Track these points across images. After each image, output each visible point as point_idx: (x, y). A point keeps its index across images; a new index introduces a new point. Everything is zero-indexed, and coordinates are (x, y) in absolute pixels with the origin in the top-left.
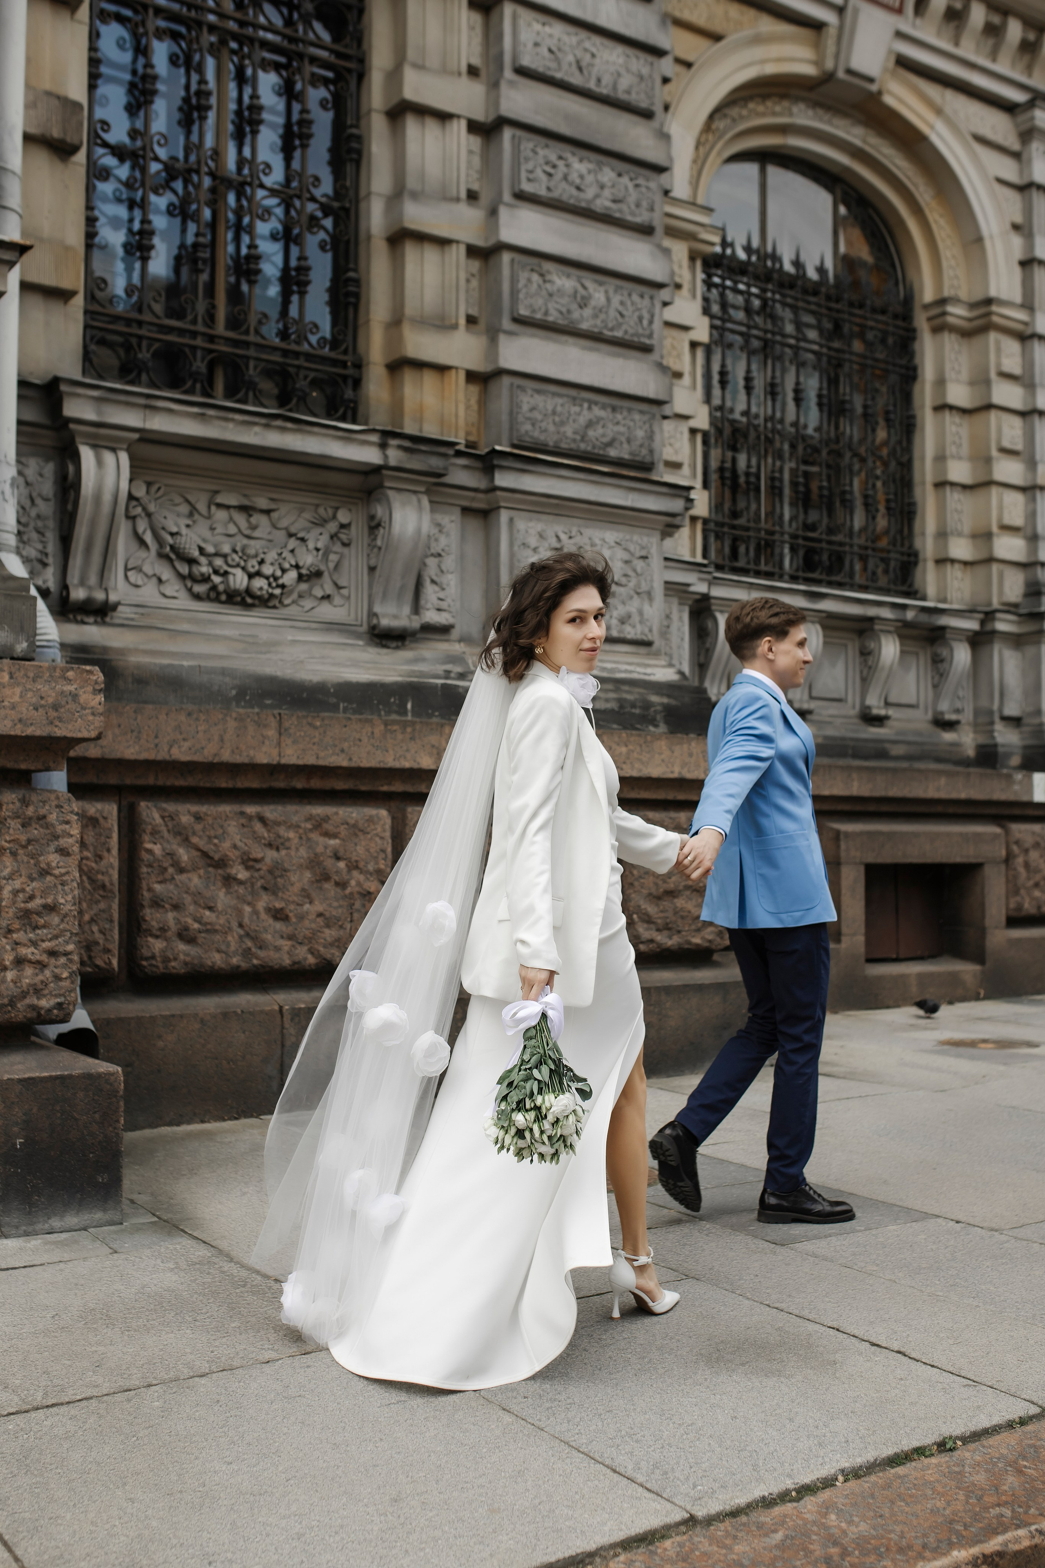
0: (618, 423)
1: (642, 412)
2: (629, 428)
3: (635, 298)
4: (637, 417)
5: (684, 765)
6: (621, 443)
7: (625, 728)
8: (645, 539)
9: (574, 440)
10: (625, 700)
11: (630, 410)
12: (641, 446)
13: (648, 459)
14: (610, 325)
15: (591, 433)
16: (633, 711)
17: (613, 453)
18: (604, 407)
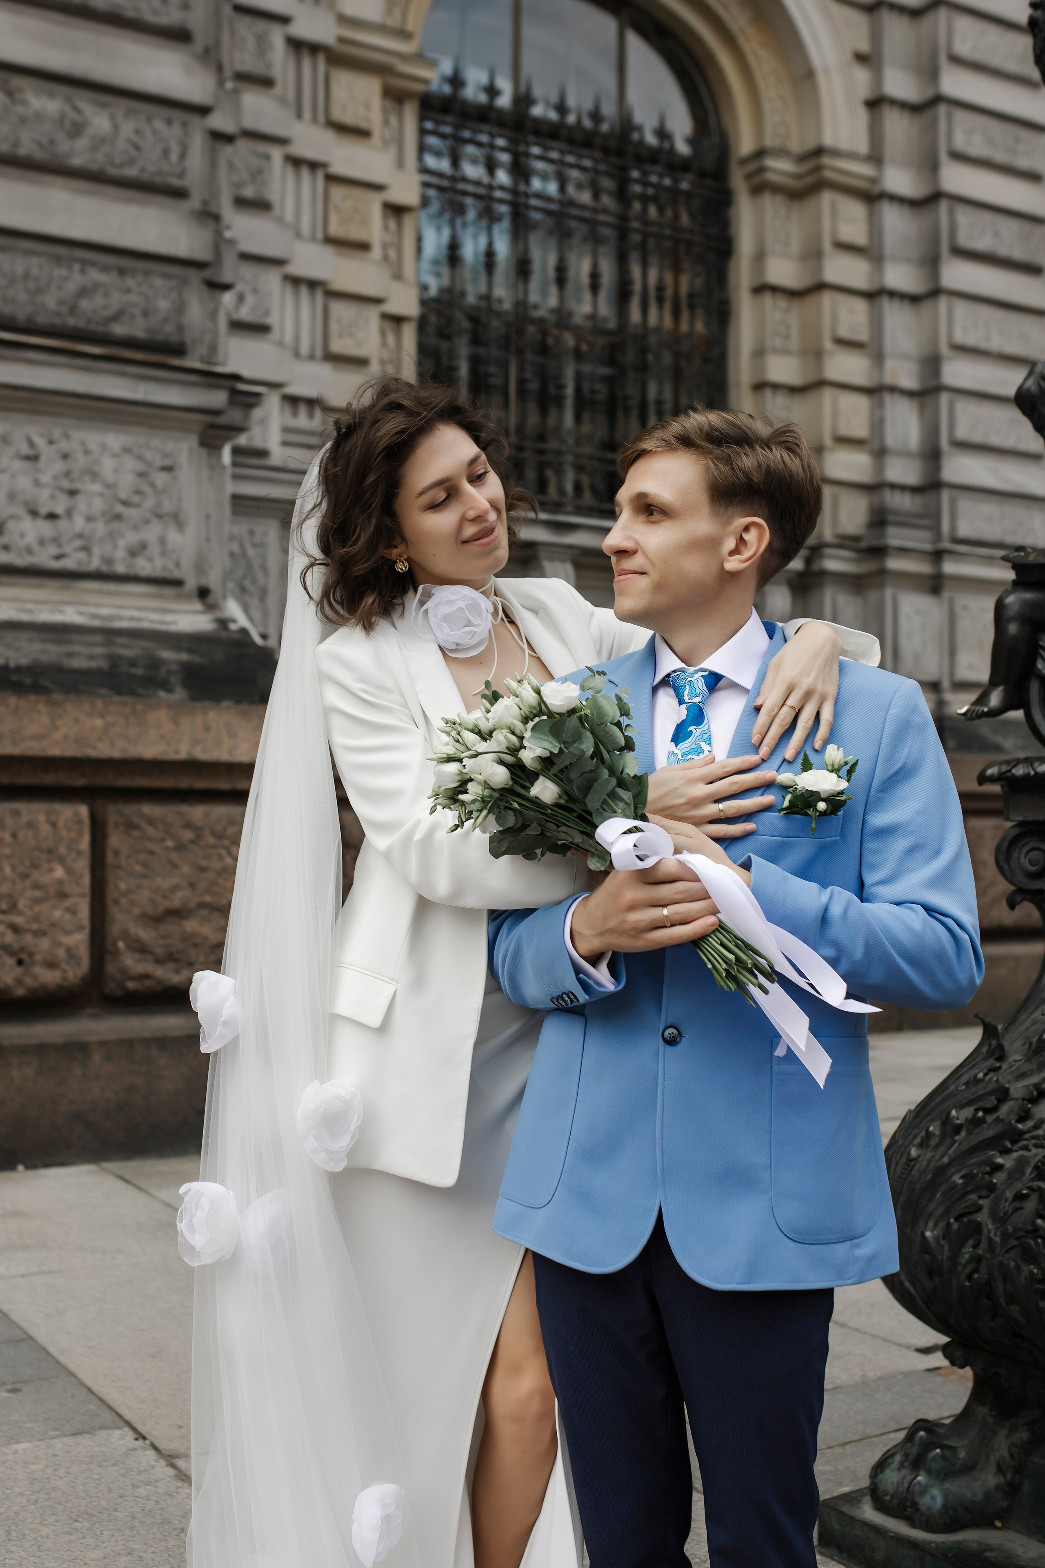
0: (128, 291)
1: (166, 276)
2: (147, 298)
3: (159, 124)
4: (159, 282)
5: (196, 742)
6: (133, 317)
7: (119, 693)
8: (170, 445)
9: (58, 314)
10: (121, 657)
11: (147, 273)
12: (165, 320)
13: (175, 338)
14: (118, 159)
15: (85, 304)
16: (134, 671)
17: (119, 330)
18: (105, 269)
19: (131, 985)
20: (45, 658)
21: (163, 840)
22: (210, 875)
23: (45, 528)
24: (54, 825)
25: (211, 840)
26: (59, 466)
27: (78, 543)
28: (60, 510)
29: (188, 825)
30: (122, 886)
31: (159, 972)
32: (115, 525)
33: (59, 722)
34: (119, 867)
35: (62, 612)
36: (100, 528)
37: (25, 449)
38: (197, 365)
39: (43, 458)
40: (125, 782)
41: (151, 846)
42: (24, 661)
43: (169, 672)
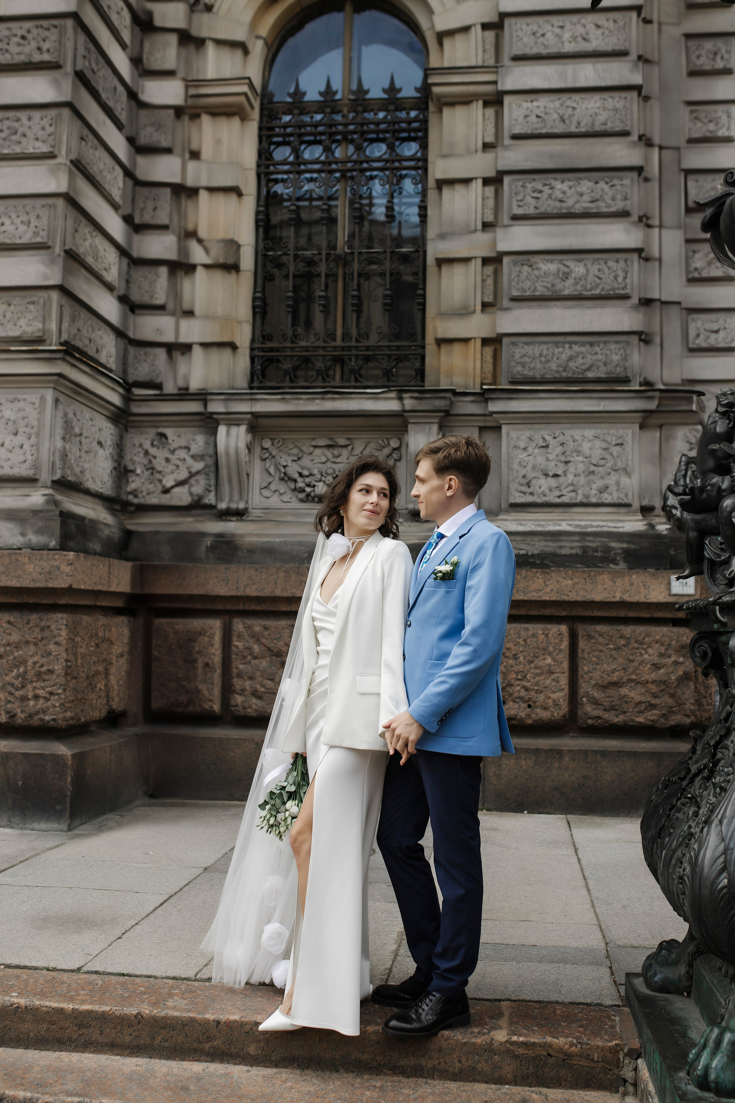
19: (590, 721)
20: (547, 550)
21: (608, 644)
22: (635, 664)
23: (553, 482)
24: (547, 635)
25: (636, 645)
26: (559, 449)
27: (570, 488)
28: (559, 472)
29: (621, 637)
30: (585, 668)
31: (606, 716)
32: (591, 477)
33: (548, 583)
34: (584, 658)
35: (559, 525)
36: (582, 480)
37: (541, 443)
38: (637, 388)
39: (550, 447)
40: (588, 613)
41: (601, 647)
42: (536, 552)
43: (615, 554)
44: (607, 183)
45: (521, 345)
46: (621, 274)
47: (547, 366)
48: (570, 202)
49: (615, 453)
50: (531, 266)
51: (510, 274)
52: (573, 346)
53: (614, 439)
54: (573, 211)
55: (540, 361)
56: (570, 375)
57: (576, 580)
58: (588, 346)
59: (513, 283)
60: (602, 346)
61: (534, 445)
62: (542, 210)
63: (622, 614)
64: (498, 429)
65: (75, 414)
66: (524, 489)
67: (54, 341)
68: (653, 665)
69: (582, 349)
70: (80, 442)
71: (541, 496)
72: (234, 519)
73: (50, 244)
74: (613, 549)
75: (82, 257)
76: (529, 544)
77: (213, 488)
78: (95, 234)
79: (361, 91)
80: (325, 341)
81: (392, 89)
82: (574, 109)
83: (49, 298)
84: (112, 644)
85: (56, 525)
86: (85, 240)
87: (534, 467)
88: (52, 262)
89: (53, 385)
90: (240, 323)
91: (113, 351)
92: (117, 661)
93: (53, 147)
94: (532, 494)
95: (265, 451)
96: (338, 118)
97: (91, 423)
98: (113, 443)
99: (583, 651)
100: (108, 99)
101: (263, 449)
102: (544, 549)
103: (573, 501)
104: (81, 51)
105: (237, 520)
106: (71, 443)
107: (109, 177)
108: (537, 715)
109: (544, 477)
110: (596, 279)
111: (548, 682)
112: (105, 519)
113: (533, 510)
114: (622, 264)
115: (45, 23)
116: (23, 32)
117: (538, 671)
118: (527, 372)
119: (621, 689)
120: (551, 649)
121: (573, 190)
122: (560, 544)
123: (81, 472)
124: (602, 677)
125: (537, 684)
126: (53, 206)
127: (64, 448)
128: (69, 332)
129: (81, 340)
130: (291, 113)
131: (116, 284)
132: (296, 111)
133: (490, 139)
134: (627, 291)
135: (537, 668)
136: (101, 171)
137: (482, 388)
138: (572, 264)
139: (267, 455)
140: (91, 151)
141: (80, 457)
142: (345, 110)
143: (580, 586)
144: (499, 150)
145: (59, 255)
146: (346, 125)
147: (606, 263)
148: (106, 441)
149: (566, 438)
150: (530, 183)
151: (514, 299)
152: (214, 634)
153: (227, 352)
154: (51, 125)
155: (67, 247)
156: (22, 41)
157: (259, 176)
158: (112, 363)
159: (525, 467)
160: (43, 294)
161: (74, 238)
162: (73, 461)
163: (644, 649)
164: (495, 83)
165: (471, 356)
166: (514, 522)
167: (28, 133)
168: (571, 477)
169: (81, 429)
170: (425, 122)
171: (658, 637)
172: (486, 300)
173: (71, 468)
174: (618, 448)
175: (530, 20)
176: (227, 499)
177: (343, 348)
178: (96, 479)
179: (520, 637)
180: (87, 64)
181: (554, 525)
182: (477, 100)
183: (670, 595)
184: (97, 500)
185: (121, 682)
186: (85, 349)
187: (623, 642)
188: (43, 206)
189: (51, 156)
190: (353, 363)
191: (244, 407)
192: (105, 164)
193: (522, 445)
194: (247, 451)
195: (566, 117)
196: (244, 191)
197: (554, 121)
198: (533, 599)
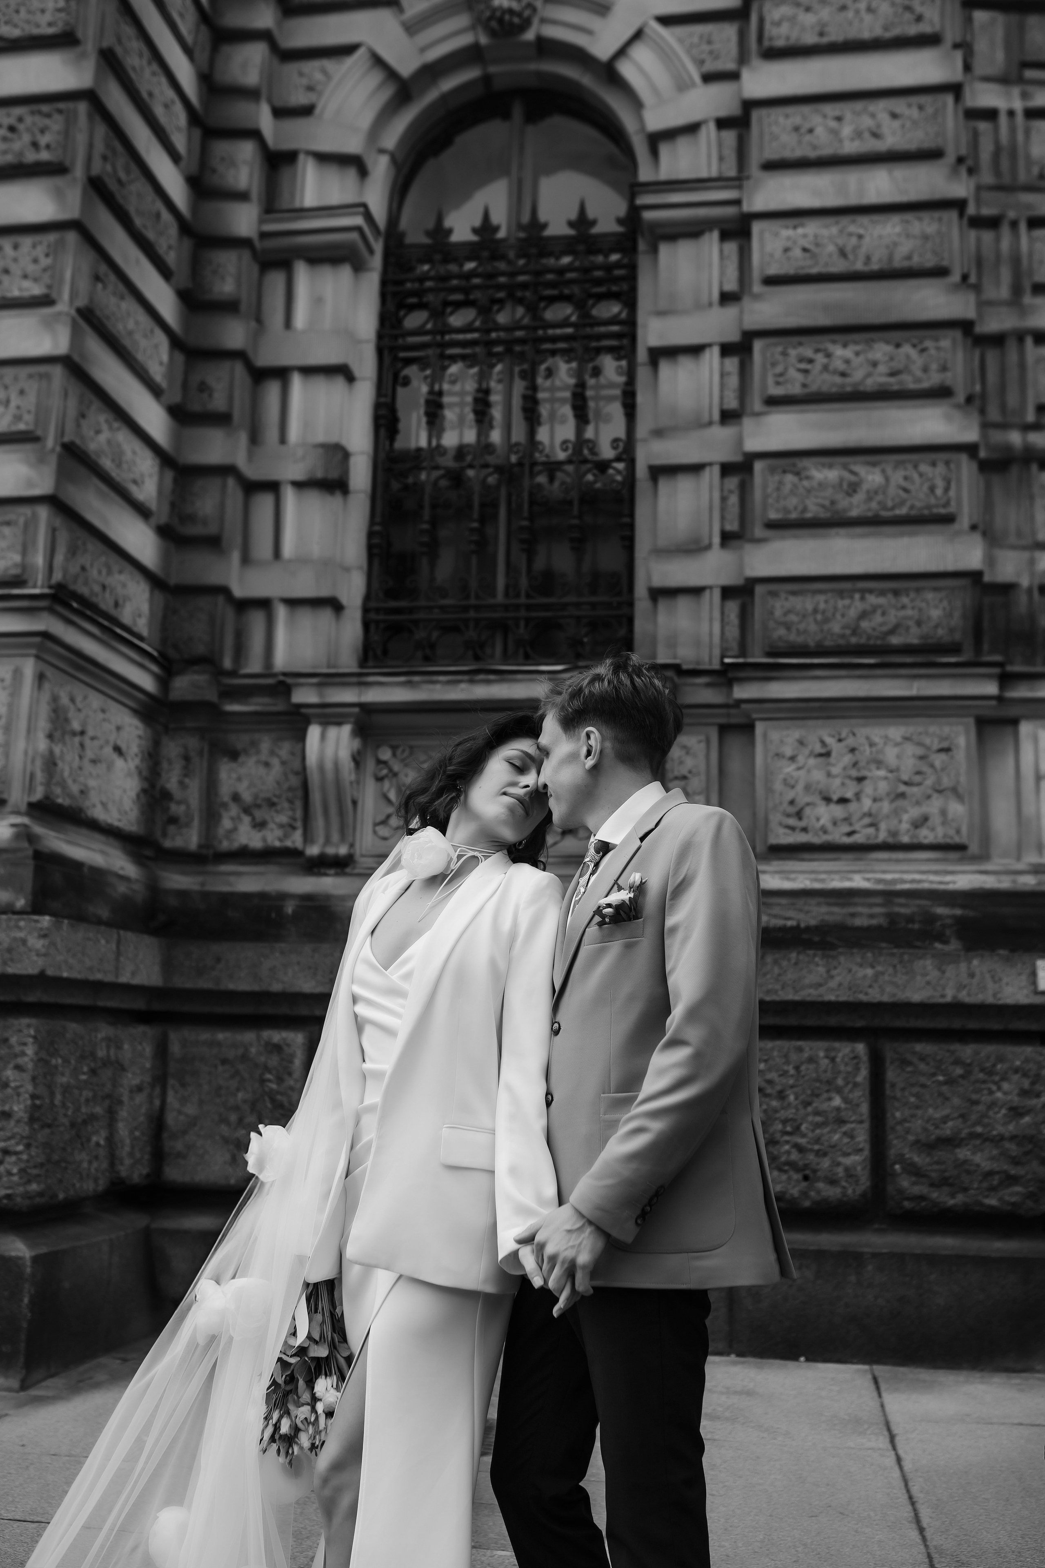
44: (914, 346)
45: (783, 595)
46: (940, 484)
47: (826, 627)
48: (858, 375)
49: (938, 764)
50: (797, 474)
51: (765, 486)
52: (867, 596)
53: (936, 741)
54: (862, 388)
55: (816, 621)
56: (863, 641)
57: (879, 968)
58: (890, 596)
59: (770, 501)
60: (912, 595)
61: (806, 751)
62: (814, 388)
63: (957, 1024)
64: (748, 728)
65: (72, 700)
66: (792, 822)
67: (39, 583)
68: (1012, 1109)
69: (881, 601)
70: (82, 745)
71: (821, 833)
72: (332, 871)
73: (39, 433)
74: (939, 917)
75: (93, 457)
76: (801, 910)
77: (299, 824)
78: (116, 425)
79: (536, 226)
80: (477, 597)
81: (582, 222)
82: (860, 237)
83: (35, 516)
84: (123, 1069)
85: (27, 873)
86: (98, 432)
87: (808, 788)
88: (41, 460)
89: (33, 651)
90: (347, 570)
91: (145, 608)
92: (131, 1098)
93: (49, 287)
94: (805, 830)
95: (381, 766)
96: (502, 266)
97: (101, 716)
98: (142, 752)
99: (893, 1085)
100: (145, 227)
101: (379, 762)
102: (827, 918)
103: (872, 841)
104: (99, 147)
105: (337, 875)
106: (64, 744)
107: (143, 343)
108: (818, 1192)
109: (823, 803)
110: (901, 493)
111: (836, 1137)
112: (122, 868)
113: (807, 856)
114: (941, 469)
115: (45, 108)
116: (12, 121)
117: (818, 1119)
118: (793, 637)
119: (958, 1151)
120: (840, 1082)
121: (861, 358)
122: (852, 910)
123: (82, 792)
124: (925, 1130)
125: (818, 1140)
126: (47, 377)
127: (51, 752)
128: (65, 571)
129: (86, 583)
130: (429, 260)
131: (153, 505)
132: (437, 257)
133: (731, 286)
134: (952, 509)
135: (817, 1113)
136: (130, 333)
137: (723, 663)
138: (862, 470)
139: (385, 772)
140: (113, 300)
141: (80, 768)
142: (511, 254)
143: (886, 978)
144: (746, 302)
145: (53, 450)
146: (513, 275)
147: (916, 467)
148: (128, 747)
149: (860, 740)
150: (794, 347)
151: (772, 525)
152: (292, 1056)
153: (326, 615)
154: (47, 255)
155: (66, 439)
156: (9, 135)
157: (380, 351)
158: (142, 626)
159: (793, 787)
160: (25, 511)
161: (78, 425)
162: (66, 774)
163: (996, 1083)
164: (737, 202)
165: (705, 614)
166: (777, 876)
167: (13, 268)
168: (867, 803)
169: (84, 724)
170: (633, 269)
171: (1018, 1063)
172: (728, 527)
173: (63, 784)
174: (943, 756)
175: (790, 110)
176: (321, 840)
177: (506, 608)
178: (110, 806)
179: (788, 1063)
180: (109, 168)
181: (842, 879)
182: (711, 230)
183: (1036, 992)
184: (111, 840)
185: (137, 1133)
186: (94, 600)
187: (959, 1071)
188: (30, 376)
189: (45, 301)
190: (522, 630)
191: (348, 696)
192: (137, 323)
193: (788, 751)
194: (352, 765)
195: (848, 249)
196: (357, 371)
197: (830, 255)
198: (809, 999)
